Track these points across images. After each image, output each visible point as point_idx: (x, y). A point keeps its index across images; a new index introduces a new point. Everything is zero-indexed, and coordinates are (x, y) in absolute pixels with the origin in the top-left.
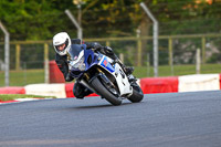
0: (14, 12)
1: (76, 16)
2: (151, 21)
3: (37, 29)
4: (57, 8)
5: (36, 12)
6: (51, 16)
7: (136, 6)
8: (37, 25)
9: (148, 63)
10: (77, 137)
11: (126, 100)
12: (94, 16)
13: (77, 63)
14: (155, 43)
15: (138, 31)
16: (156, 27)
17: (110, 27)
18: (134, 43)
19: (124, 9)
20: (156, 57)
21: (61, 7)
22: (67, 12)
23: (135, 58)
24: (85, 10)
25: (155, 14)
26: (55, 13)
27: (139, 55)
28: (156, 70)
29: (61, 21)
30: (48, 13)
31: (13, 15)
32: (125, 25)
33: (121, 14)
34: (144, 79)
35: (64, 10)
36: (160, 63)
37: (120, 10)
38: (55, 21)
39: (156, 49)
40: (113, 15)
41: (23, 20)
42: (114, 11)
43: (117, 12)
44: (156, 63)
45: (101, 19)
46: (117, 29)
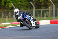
0: (17, 2)
1: (33, 3)
2: (53, 5)
3: (23, 7)
4: (28, 1)
5: (23, 2)
6: (26, 4)
7: (49, 1)
8: (23, 6)
9: (52, 16)
10: (33, 36)
11: (35, 28)
12: (38, 3)
13: (20, 17)
14: (54, 11)
15: (49, 7)
16: (54, 7)
17: (42, 6)
18: (48, 11)
19: (46, 1)
20: (54, 14)
21: (29, 1)
22: (31, 2)
23: (48, 15)
24: (35, 2)
25: (54, 3)
26: (28, 3)
27: (50, 14)
28: (54, 18)
29: (29, 5)
30: (26, 3)
31: (17, 3)
32: (46, 6)
33: (45, 3)
34: (51, 20)
35: (30, 2)
36: (55, 16)
37: (45, 2)
38: (27, 5)
39: (54, 12)
40: (43, 3)
41: (19, 4)
42: (43, 2)
43: (44, 2)
44: (54, 16)
45: (40, 4)
46: (44, 7)
